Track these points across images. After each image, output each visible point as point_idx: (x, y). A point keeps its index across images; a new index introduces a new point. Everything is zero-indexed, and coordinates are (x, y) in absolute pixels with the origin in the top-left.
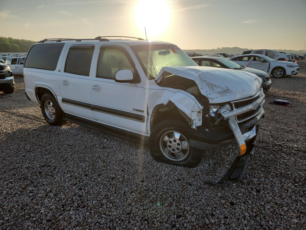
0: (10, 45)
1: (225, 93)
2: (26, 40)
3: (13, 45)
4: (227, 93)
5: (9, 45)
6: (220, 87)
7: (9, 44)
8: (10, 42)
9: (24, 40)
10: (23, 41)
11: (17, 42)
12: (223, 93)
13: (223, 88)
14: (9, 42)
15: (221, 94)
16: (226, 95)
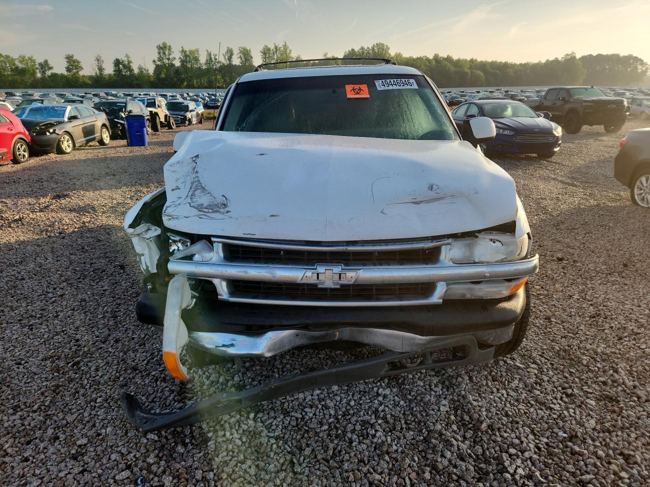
0: (469, 73)
1: (211, 211)
2: (501, 62)
3: (474, 73)
4: (217, 211)
5: (467, 73)
6: (211, 195)
7: (468, 71)
8: (471, 68)
9: (496, 62)
10: (494, 64)
11: (483, 66)
12: (207, 210)
13: (215, 198)
14: (468, 68)
15: (199, 211)
16: (212, 218)
